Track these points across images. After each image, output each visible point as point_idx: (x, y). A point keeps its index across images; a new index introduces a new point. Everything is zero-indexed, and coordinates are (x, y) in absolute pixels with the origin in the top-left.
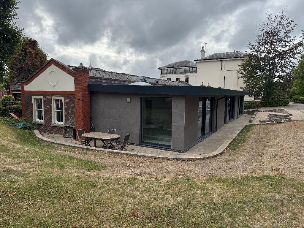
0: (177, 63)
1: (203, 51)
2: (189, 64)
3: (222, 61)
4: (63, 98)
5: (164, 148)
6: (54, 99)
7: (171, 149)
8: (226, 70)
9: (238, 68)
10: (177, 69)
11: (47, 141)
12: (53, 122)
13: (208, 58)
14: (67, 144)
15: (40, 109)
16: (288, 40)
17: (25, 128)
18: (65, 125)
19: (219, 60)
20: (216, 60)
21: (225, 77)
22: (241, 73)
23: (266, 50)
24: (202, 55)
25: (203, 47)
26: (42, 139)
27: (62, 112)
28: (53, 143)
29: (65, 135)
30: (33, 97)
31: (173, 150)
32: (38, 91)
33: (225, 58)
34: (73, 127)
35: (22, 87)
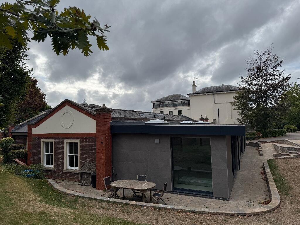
0: (168, 97)
1: (194, 85)
2: (180, 98)
3: (214, 94)
4: (79, 141)
5: (204, 195)
6: (67, 142)
7: (212, 196)
8: (218, 102)
9: (233, 100)
11: (70, 195)
12: (65, 168)
13: (200, 92)
14: (99, 199)
15: (49, 154)
16: (278, 74)
17: (35, 177)
18: (81, 171)
19: (211, 93)
20: (208, 93)
21: (218, 110)
22: (236, 105)
23: (257, 83)
24: (194, 89)
25: (194, 82)
26: (63, 192)
27: (77, 157)
28: (80, 197)
29: (80, 182)
30: (42, 140)
31: (214, 197)
32: (48, 134)
33: (217, 91)
34: (90, 173)
35: (30, 130)
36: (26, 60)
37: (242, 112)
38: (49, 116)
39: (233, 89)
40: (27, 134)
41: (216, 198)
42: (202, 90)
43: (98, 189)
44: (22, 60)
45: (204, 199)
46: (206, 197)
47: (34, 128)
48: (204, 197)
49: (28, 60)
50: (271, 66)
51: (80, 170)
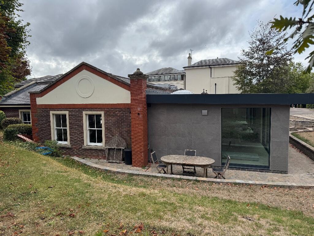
1: (190, 58)
2: (173, 71)
3: (211, 68)
4: (102, 113)
5: (259, 169)
8: (215, 77)
9: (233, 74)
10: (161, 76)
12: (85, 144)
13: (196, 65)
15: (62, 128)
17: (52, 155)
18: (107, 147)
19: (208, 67)
20: (205, 67)
21: (216, 84)
22: (236, 80)
24: (189, 62)
25: (190, 54)
29: (108, 159)
30: (51, 113)
31: (271, 171)
32: (59, 104)
33: (214, 64)
34: (120, 149)
35: (33, 100)
36: (21, 10)
37: (241, 87)
38: (59, 82)
39: (231, 62)
40: (30, 106)
41: (274, 172)
42: (198, 63)
43: (135, 166)
44: (15, 11)
45: (260, 173)
46: (261, 171)
47: (39, 97)
48: (259, 171)
49: (23, 11)
50: (274, 39)
51: (105, 146)
